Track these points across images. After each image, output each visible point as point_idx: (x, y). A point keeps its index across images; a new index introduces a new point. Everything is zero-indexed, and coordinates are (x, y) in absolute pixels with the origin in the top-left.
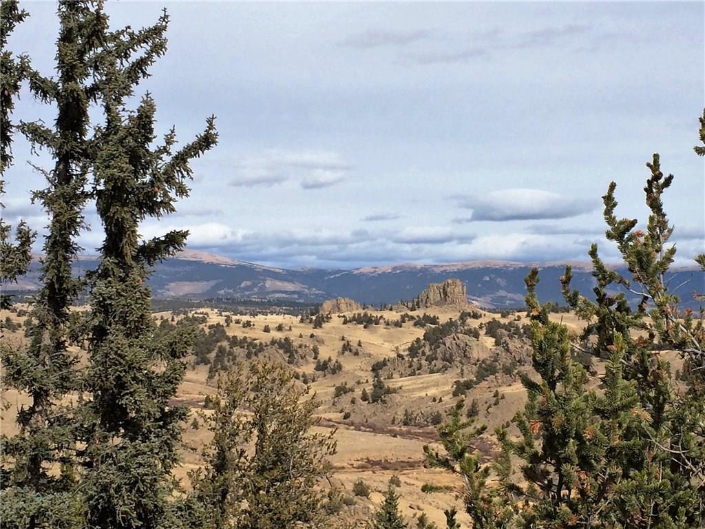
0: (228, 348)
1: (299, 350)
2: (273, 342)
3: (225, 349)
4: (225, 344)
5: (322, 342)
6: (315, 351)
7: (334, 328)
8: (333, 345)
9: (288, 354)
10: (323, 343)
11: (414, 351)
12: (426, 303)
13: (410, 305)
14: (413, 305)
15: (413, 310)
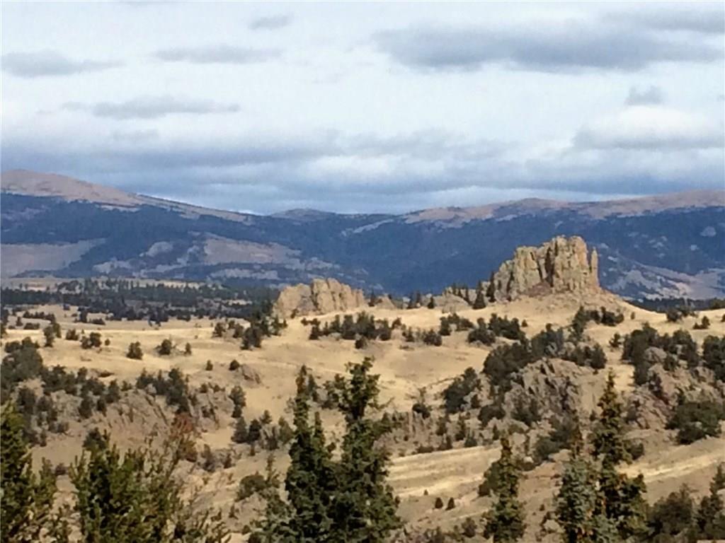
0: (39, 394)
1: (200, 397)
2: (144, 381)
3: (33, 396)
4: (35, 385)
5: (253, 379)
6: (238, 399)
7: (288, 347)
8: (280, 385)
9: (176, 408)
10: (258, 381)
11: (454, 397)
12: (509, 289)
13: (473, 295)
14: (479, 295)
15: (478, 305)
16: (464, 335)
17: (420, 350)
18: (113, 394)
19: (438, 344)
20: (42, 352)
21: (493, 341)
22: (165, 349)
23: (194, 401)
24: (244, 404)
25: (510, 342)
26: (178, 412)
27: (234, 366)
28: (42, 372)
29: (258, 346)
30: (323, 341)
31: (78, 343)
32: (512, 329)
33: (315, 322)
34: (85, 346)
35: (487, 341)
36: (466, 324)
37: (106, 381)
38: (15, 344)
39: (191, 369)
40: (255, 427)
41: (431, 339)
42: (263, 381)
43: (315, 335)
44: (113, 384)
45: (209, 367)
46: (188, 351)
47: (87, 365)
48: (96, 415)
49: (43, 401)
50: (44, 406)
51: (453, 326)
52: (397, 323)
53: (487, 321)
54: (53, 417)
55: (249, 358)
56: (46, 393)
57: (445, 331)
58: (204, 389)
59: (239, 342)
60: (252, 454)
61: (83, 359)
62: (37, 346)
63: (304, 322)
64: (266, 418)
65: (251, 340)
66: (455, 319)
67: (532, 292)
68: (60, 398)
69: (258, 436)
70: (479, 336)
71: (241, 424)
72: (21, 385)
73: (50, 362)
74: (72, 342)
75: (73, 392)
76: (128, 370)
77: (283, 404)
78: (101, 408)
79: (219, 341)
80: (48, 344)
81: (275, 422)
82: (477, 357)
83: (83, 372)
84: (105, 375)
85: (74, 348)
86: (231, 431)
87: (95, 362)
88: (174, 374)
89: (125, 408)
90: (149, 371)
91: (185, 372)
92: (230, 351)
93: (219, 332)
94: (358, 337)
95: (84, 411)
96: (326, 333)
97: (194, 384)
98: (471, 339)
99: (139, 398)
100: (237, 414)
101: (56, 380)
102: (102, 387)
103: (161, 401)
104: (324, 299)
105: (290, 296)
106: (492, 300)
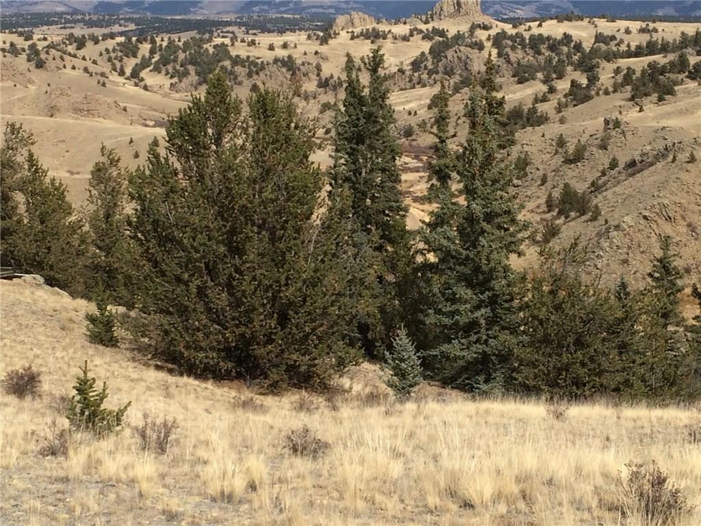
0: (229, 67)
1: (302, 67)
2: (276, 61)
3: (226, 69)
4: (227, 63)
5: (325, 59)
6: (319, 68)
7: (340, 43)
8: (338, 61)
9: (291, 73)
10: (327, 59)
11: (416, 65)
12: (440, 15)
13: (424, 18)
14: (427, 18)
15: (426, 22)
16: (421, 36)
17: (400, 44)
18: (262, 67)
19: (408, 41)
20: (230, 48)
21: (433, 38)
22: (285, 46)
23: (299, 69)
24: (321, 71)
25: (441, 39)
26: (292, 75)
27: (316, 53)
28: (230, 58)
29: (327, 44)
30: (356, 40)
31: (246, 44)
32: (442, 33)
33: (353, 32)
34: (249, 45)
35: (431, 39)
36: (421, 31)
37: (259, 61)
38: (217, 45)
39: (297, 55)
40: (327, 80)
41: (405, 39)
42: (330, 59)
43: (352, 38)
44: (262, 62)
45: (305, 54)
46: (295, 47)
47: (250, 54)
48: (255, 77)
49: (231, 71)
50: (231, 73)
51: (415, 33)
52: (390, 31)
53: (430, 30)
54: (236, 78)
55: (323, 49)
56: (233, 67)
57: (411, 35)
58: (303, 64)
59: (319, 42)
60: (326, 93)
61: (248, 51)
62: (227, 46)
63: (348, 32)
64: (332, 76)
65: (324, 41)
66: (416, 29)
67: (451, 16)
68: (238, 69)
69: (328, 85)
70: (427, 37)
71: (320, 79)
72: (221, 64)
73: (233, 53)
74: (243, 44)
75: (244, 67)
76: (269, 56)
77: (339, 69)
78: (257, 73)
79: (309, 42)
80: (233, 45)
81: (336, 78)
82: (426, 46)
83: (248, 57)
84: (259, 58)
85: (244, 46)
86: (316, 83)
87: (254, 53)
88: (290, 57)
89: (268, 73)
90: (278, 56)
91: (294, 57)
92: (315, 46)
93: (309, 37)
94: (372, 38)
95: (250, 75)
96: (358, 37)
97: (299, 62)
98: (423, 38)
99: (273, 68)
100: (318, 75)
101: (237, 61)
102: (257, 63)
103: (284, 70)
104: (357, 21)
105: (341, 20)
106: (433, 20)
